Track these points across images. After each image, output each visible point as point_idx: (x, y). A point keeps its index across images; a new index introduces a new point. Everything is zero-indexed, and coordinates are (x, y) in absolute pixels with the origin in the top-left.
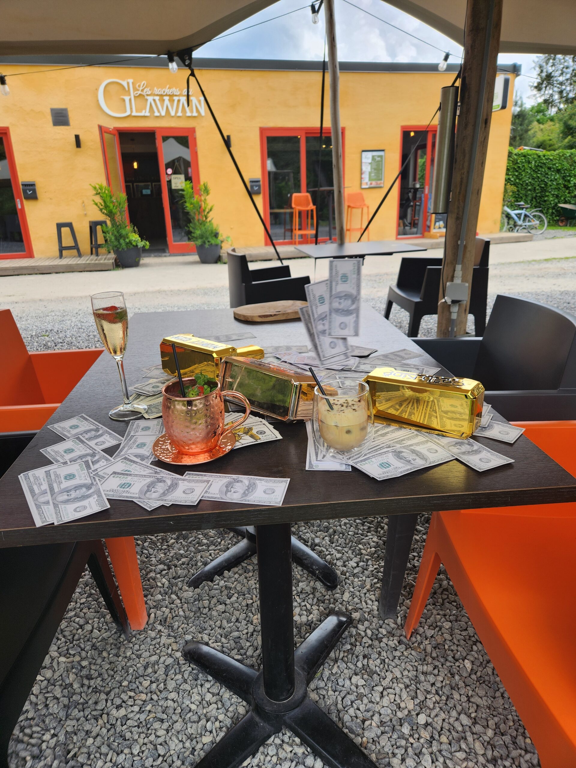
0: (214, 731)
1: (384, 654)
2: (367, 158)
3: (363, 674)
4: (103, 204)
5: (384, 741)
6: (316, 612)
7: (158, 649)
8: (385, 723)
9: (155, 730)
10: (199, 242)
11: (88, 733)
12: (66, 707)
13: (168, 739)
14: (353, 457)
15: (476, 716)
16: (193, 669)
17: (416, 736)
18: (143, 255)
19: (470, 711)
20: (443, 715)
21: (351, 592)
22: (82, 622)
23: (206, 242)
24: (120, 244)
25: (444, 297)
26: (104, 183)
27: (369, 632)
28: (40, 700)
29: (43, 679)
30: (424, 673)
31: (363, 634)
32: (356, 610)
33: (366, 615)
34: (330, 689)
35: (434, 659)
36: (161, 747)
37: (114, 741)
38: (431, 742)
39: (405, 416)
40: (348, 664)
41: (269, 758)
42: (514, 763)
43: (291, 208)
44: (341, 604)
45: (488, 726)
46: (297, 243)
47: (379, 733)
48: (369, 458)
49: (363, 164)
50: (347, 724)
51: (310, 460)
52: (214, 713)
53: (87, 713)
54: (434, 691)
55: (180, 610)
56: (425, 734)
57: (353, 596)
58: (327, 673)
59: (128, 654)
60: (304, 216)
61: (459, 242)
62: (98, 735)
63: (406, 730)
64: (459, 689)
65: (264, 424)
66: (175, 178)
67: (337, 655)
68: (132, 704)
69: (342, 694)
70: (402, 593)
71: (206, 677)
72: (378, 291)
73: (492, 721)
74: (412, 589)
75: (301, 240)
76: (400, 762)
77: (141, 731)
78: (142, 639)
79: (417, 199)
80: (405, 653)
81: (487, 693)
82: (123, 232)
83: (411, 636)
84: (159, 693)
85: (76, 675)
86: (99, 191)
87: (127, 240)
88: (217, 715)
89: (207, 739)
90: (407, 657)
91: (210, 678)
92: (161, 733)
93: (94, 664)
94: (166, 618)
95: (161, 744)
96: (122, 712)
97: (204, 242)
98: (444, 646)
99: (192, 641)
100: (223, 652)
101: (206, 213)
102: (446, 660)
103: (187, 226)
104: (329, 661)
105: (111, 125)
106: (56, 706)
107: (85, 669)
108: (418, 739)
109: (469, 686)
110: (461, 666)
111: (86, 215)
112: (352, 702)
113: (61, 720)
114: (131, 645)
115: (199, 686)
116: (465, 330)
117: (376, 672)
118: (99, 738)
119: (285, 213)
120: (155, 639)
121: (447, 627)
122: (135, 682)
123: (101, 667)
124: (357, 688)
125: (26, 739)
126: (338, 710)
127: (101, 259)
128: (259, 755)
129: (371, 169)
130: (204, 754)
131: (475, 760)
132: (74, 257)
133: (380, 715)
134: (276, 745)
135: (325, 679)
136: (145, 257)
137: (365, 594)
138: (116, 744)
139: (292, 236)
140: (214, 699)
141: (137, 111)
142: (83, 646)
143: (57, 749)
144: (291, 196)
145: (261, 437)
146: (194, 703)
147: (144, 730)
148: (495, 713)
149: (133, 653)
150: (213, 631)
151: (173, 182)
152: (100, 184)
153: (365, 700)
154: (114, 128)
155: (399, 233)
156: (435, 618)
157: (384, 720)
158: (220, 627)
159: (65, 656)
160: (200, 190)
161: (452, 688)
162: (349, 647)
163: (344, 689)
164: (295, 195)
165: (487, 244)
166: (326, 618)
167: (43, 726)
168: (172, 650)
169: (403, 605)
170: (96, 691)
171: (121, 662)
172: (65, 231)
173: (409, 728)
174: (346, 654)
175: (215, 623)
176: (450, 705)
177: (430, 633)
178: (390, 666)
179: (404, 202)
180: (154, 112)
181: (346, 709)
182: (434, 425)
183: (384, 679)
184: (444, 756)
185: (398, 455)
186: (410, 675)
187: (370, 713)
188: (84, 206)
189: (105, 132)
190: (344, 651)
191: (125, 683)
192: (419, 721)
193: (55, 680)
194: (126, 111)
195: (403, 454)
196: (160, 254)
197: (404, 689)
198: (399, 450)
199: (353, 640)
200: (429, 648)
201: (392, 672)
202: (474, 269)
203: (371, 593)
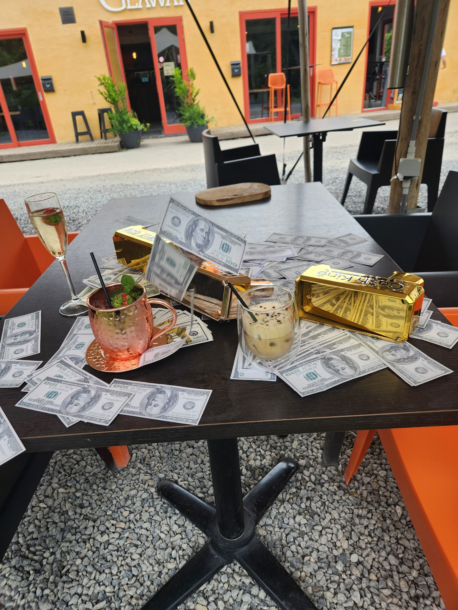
0: (178, 558)
1: (325, 497)
2: (337, 34)
3: (305, 514)
4: (107, 93)
5: (320, 576)
6: (268, 457)
7: (137, 484)
8: (322, 559)
9: (131, 553)
10: (188, 123)
11: (77, 553)
12: (62, 530)
13: (141, 562)
14: (279, 365)
15: (403, 557)
16: (164, 503)
17: (348, 572)
18: (142, 137)
19: (398, 552)
20: (373, 555)
21: (300, 440)
22: (78, 458)
23: (195, 123)
24: (123, 128)
25: (396, 174)
26: (107, 75)
27: (313, 478)
28: (43, 524)
29: (46, 506)
30: (359, 516)
31: (307, 479)
32: (303, 457)
33: (311, 462)
34: (276, 526)
35: (368, 503)
36: (135, 569)
37: (98, 562)
38: (361, 579)
39: (340, 314)
40: (293, 505)
41: (221, 585)
42: (434, 602)
43: (268, 88)
44: (290, 451)
45: (413, 566)
46: (273, 119)
47: (316, 568)
48: (295, 367)
49: (333, 41)
50: (289, 559)
51: (237, 366)
52: (179, 542)
53: (77, 537)
54: (367, 533)
55: (157, 451)
56: (356, 572)
57: (301, 444)
58: (274, 512)
59: (113, 487)
60: (279, 94)
61: (414, 118)
62: (86, 556)
63: (340, 567)
64: (389, 531)
65: (198, 323)
66: (167, 65)
67: (284, 497)
68: (114, 531)
69: (287, 532)
70: (344, 443)
71: (174, 511)
72: (342, 162)
73: (417, 562)
74: (353, 440)
75: (277, 117)
76: (332, 596)
77: (120, 554)
78: (125, 475)
79: (383, 73)
80: (344, 498)
81: (414, 536)
82: (125, 118)
83: (350, 482)
84: (135, 523)
85: (72, 504)
86: (103, 81)
87: (129, 125)
88: (181, 543)
89: (171, 566)
90: (345, 501)
91: (177, 512)
92: (135, 556)
93: (86, 495)
94: (145, 457)
95: (135, 566)
96: (105, 538)
97: (193, 124)
98: (379, 491)
99: (164, 479)
100: (188, 490)
101: (193, 97)
102: (380, 505)
103: (178, 110)
104: (277, 502)
105: (111, 19)
106: (54, 530)
107: (79, 500)
108: (350, 575)
109: (398, 529)
110: (393, 511)
111: (94, 104)
112: (295, 539)
113: (58, 541)
114: (116, 480)
115: (168, 518)
116: (416, 204)
117: (317, 513)
118: (86, 559)
119: (263, 93)
120: (135, 475)
121: (383, 475)
122: (117, 512)
123: (91, 497)
124: (300, 526)
125: (30, 556)
126: (282, 545)
127: (109, 142)
128: (213, 582)
129: (341, 45)
130: (168, 578)
131: (399, 597)
132: (88, 141)
133: (318, 551)
134: (228, 574)
135: (273, 518)
136: (144, 139)
137: (312, 442)
138: (99, 565)
139: (268, 114)
140: (179, 530)
141: (131, 5)
142: (78, 479)
143: (55, 565)
144: (268, 76)
145: (192, 339)
146: (163, 533)
147: (122, 553)
148: (420, 555)
149: (117, 487)
150: (182, 471)
151: (165, 69)
152: (103, 74)
153: (306, 538)
154: (113, 22)
155: (365, 106)
156: (372, 466)
157: (321, 557)
158: (188, 468)
159: (64, 487)
160: (188, 75)
161: (383, 531)
162: (294, 490)
163: (288, 527)
164: (271, 75)
165: (444, 115)
166: (277, 463)
167: (44, 546)
168: (149, 486)
169: (345, 454)
170: (86, 518)
171: (108, 494)
172: (79, 118)
173: (343, 565)
174: (292, 496)
175: (184, 463)
176: (380, 546)
177: (367, 480)
178: (329, 509)
179: (371, 76)
180: (146, 4)
181: (289, 545)
182: (370, 326)
183: (324, 519)
184: (371, 592)
185: (327, 361)
186: (346, 517)
187: (310, 550)
188: (93, 96)
189: (106, 26)
190: (290, 494)
191: (109, 513)
192: (351, 560)
193: (55, 507)
194: (121, 6)
195: (332, 362)
196: (157, 136)
197: (340, 530)
198: (328, 357)
199: (299, 484)
200: (365, 493)
201: (330, 514)
202: (429, 140)
203: (318, 441)
